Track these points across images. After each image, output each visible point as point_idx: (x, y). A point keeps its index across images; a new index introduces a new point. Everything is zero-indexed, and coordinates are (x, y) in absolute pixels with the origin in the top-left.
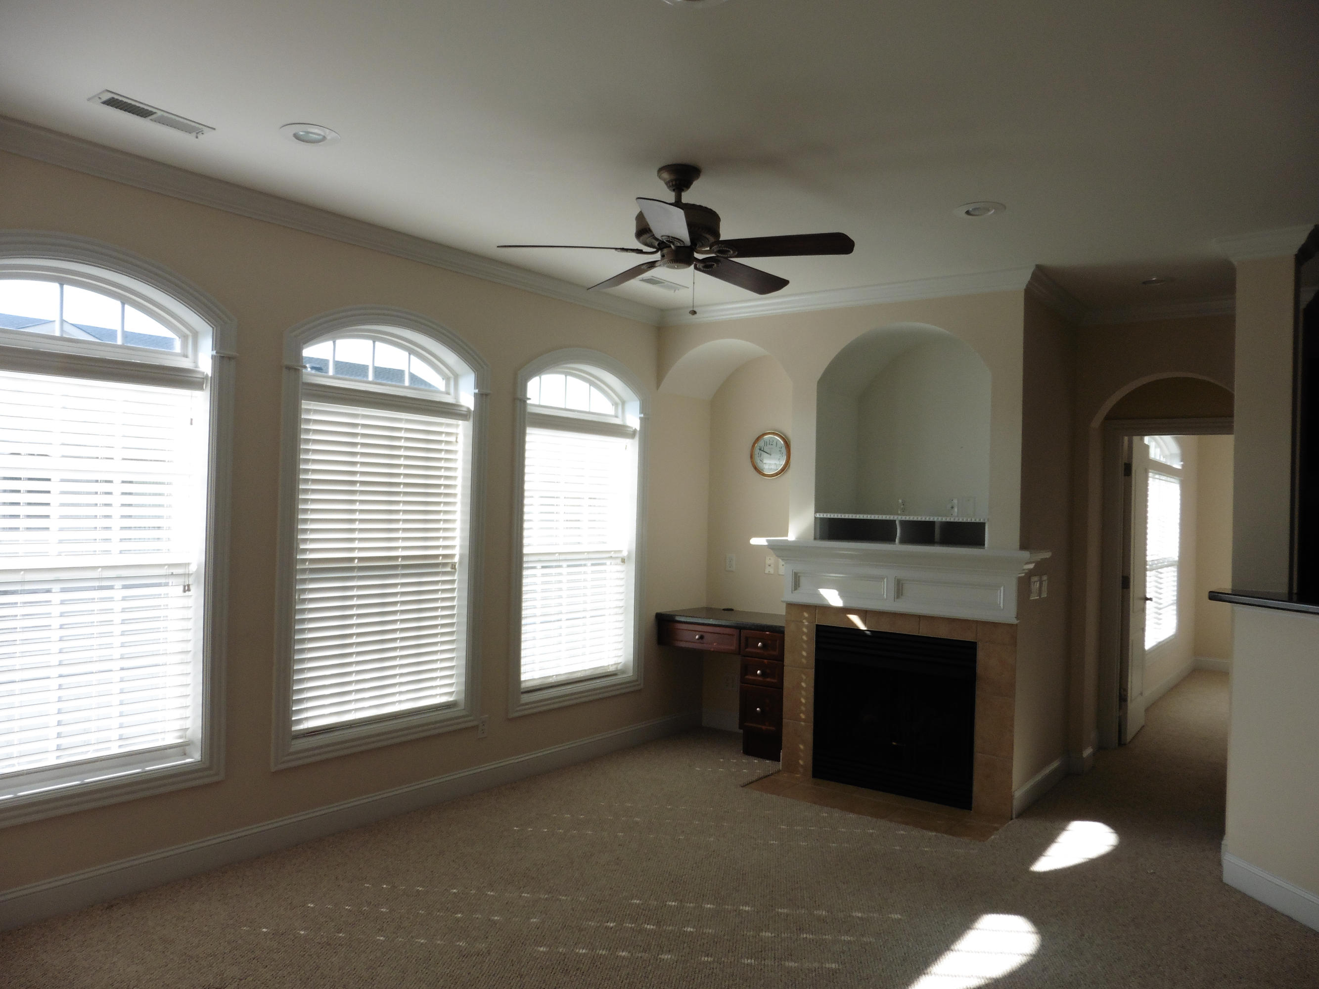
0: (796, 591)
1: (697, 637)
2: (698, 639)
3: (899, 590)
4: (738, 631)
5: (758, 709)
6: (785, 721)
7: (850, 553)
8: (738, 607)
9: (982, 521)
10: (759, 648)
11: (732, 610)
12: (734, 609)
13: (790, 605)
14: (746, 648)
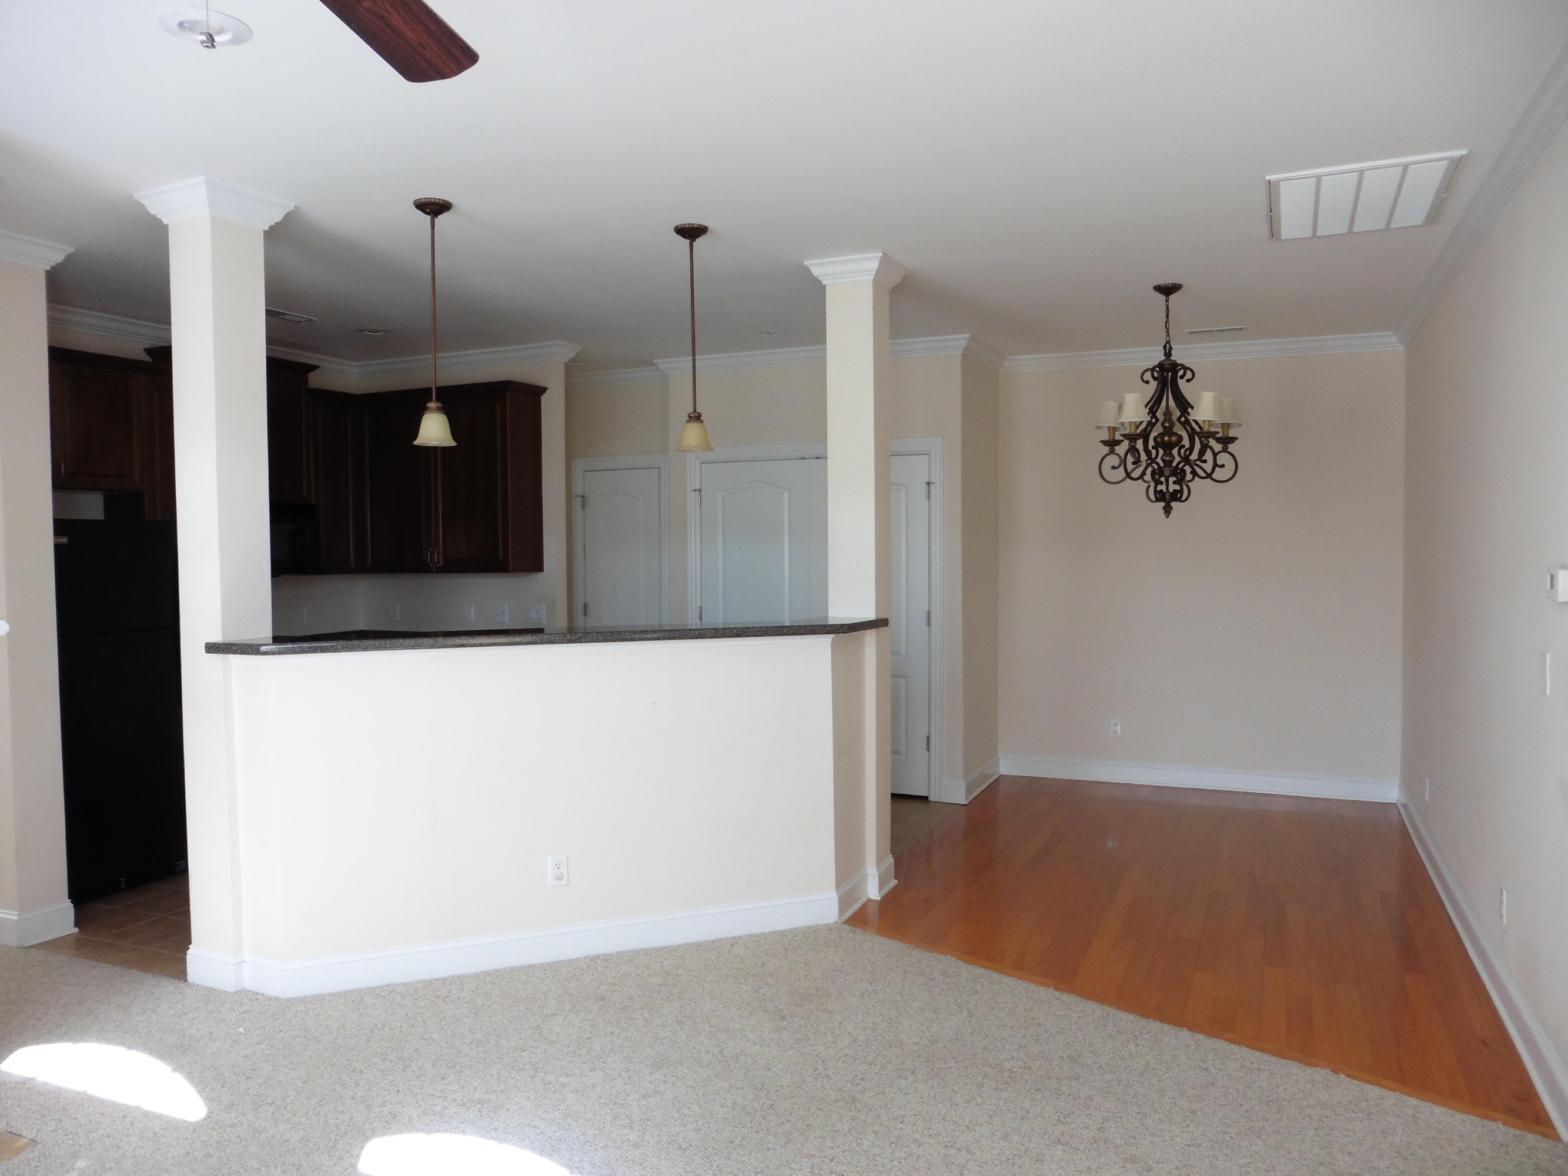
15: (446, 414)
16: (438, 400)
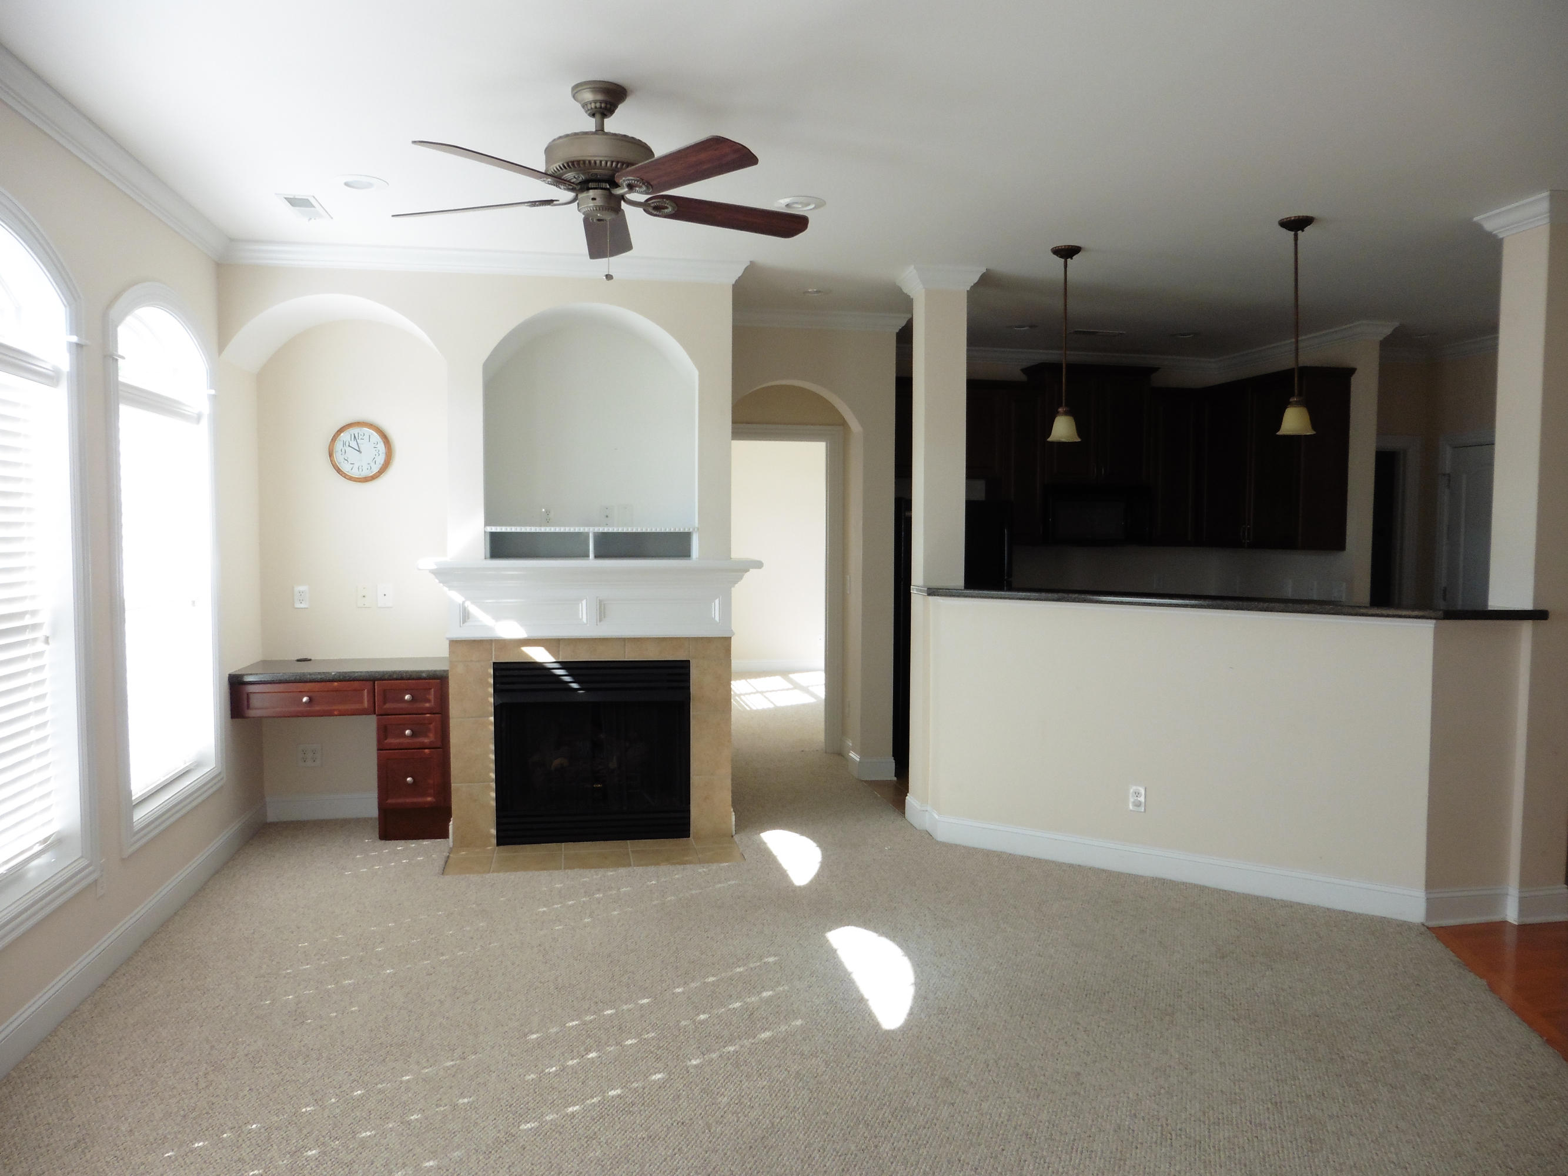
0: (466, 624)
1: (305, 699)
2: (306, 703)
3: (602, 611)
4: (371, 682)
5: (409, 779)
6: (454, 786)
7: (517, 573)
8: (315, 655)
9: (686, 530)
10: (407, 701)
11: (310, 660)
12: (313, 659)
13: (454, 643)
14: (385, 703)
15: (1073, 416)
16: (1066, 405)
